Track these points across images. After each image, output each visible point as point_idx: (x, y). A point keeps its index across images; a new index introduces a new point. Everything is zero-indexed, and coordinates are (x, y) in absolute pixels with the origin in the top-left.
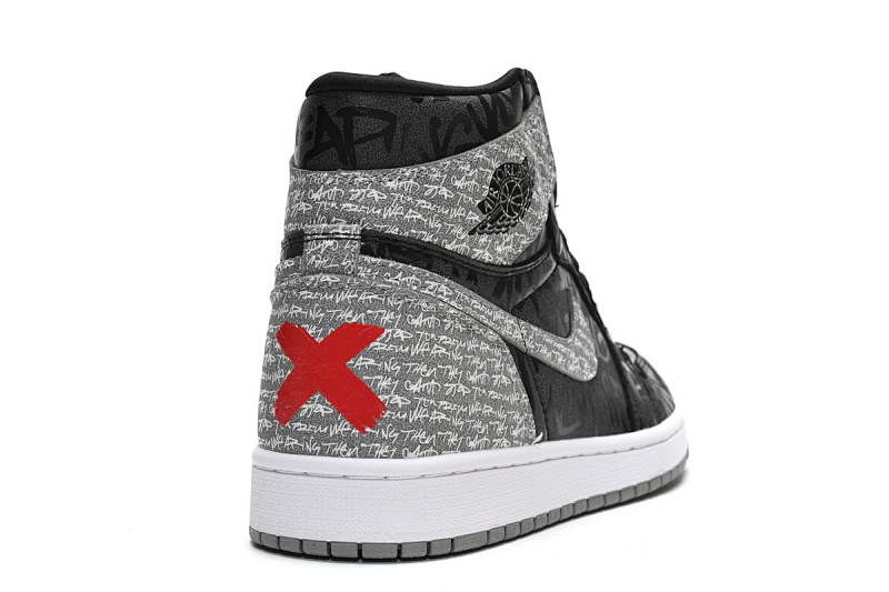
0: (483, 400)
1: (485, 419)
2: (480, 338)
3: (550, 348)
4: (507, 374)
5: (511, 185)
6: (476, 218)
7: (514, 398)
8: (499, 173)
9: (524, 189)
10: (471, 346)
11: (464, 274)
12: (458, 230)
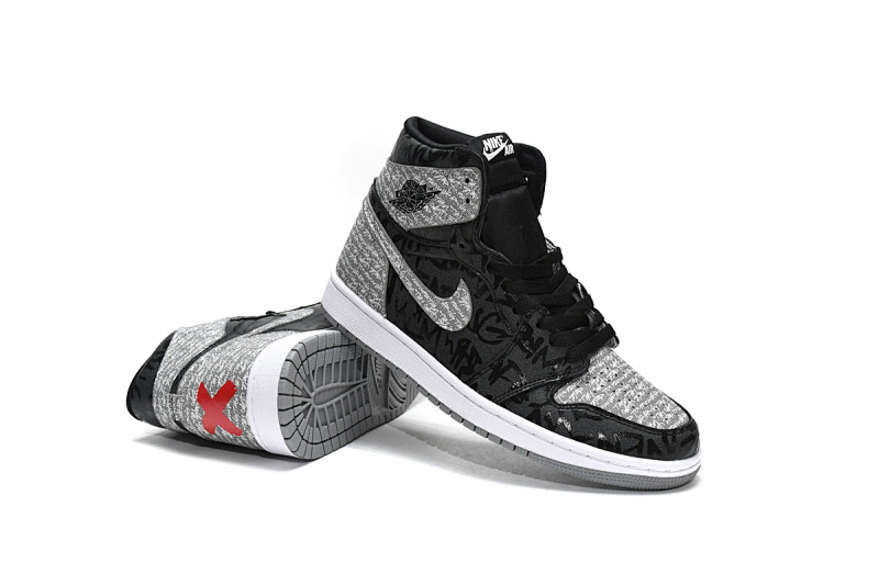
0: (361, 272)
1: (358, 281)
2: (375, 249)
3: (414, 286)
4: (380, 273)
5: (412, 193)
6: (393, 196)
7: (377, 287)
8: (407, 182)
9: (419, 200)
10: (370, 248)
11: (383, 217)
12: (386, 197)
